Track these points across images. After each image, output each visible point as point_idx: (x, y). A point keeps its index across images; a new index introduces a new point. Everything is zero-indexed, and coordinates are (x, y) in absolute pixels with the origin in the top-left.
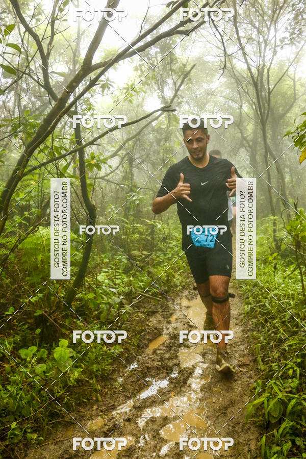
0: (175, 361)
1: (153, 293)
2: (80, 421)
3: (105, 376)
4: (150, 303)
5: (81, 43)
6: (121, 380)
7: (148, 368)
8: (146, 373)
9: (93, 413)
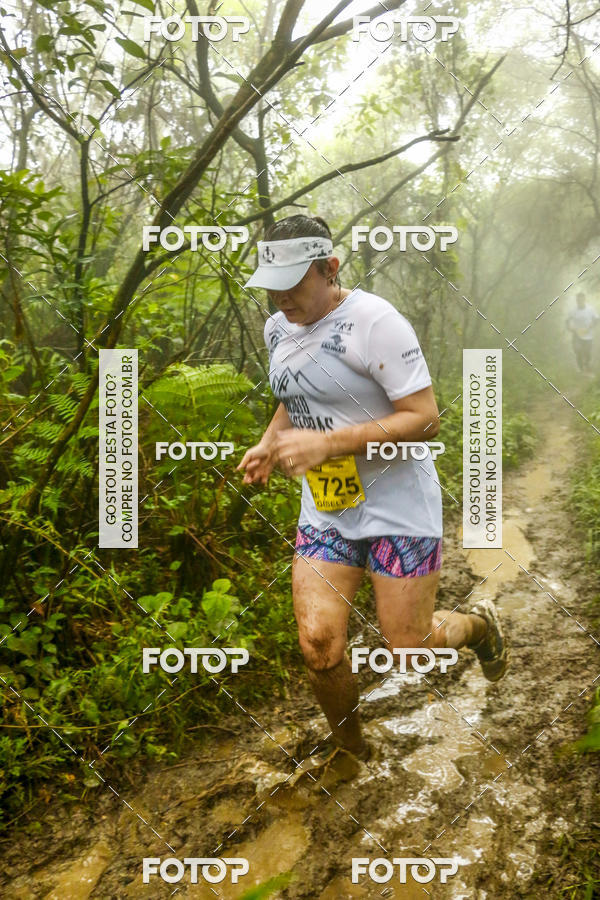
2: (248, 731)
9: (273, 719)
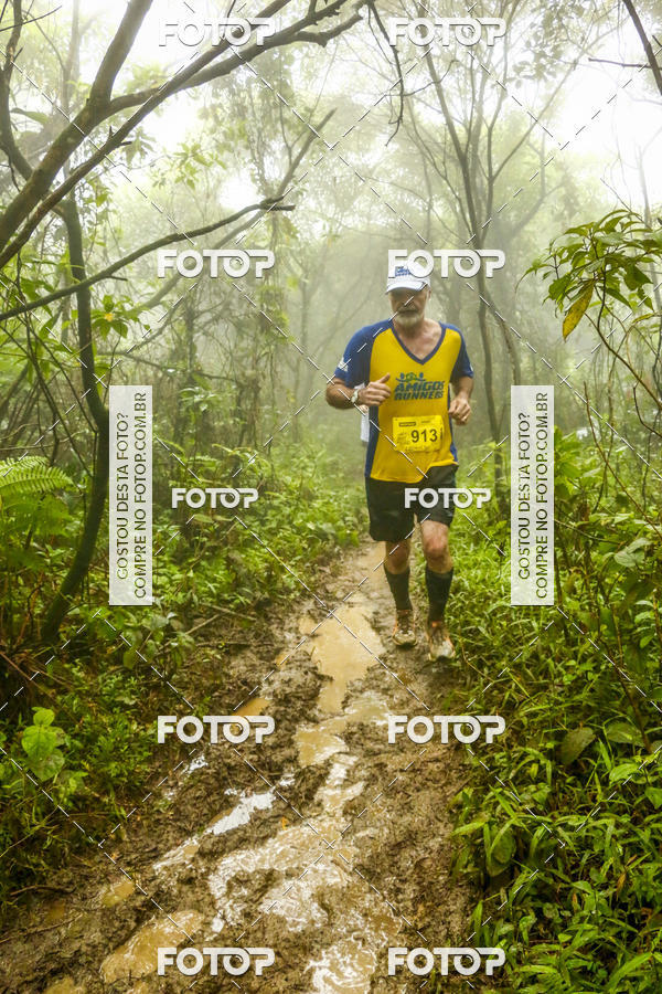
0: (287, 752)
1: (237, 604)
2: (82, 886)
3: (135, 786)
4: (232, 626)
5: (80, 49)
6: (169, 795)
7: (229, 768)
8: (225, 779)
9: (111, 868)
